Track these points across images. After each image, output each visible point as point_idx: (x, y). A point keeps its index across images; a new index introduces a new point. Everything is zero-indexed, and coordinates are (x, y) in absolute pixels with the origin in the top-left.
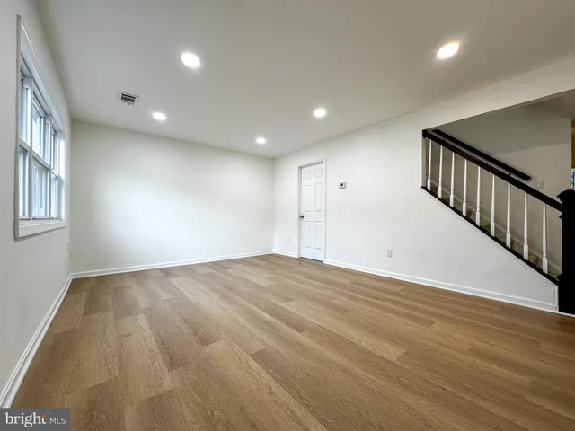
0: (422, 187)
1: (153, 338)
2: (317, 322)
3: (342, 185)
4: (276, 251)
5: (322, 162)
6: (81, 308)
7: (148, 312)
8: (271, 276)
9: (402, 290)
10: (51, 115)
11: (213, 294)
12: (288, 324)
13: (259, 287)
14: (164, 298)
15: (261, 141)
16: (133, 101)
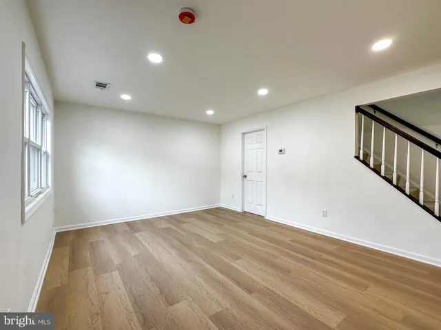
0: (355, 157)
1: (127, 296)
2: (264, 284)
3: (281, 151)
4: (222, 205)
5: (263, 130)
6: (66, 262)
7: (121, 269)
8: (219, 231)
9: (336, 249)
10: (41, 105)
11: (173, 251)
12: (239, 284)
13: (210, 244)
14: (133, 254)
15: (210, 112)
16: (105, 87)
